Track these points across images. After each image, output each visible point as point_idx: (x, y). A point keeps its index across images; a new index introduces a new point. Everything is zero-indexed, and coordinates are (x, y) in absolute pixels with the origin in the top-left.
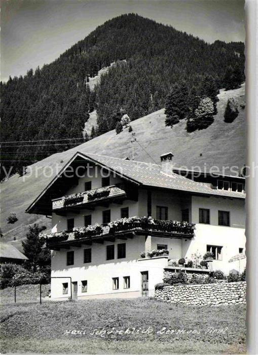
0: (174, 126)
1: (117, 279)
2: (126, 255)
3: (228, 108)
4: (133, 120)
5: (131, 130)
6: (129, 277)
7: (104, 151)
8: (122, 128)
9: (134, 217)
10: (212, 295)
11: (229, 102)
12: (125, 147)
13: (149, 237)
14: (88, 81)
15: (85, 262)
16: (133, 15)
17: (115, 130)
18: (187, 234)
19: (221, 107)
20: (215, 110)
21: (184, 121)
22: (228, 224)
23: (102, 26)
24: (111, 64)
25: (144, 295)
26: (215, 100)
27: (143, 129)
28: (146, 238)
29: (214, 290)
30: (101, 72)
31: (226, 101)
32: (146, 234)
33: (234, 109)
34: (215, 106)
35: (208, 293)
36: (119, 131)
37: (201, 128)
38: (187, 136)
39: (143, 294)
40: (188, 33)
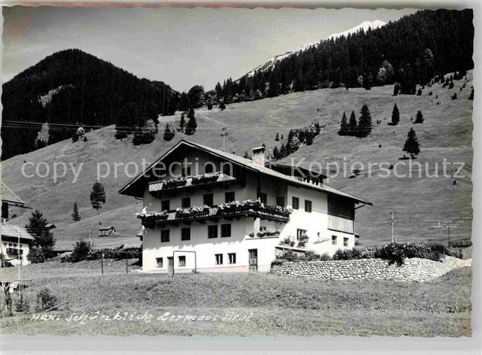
0: (123, 139)
1: (221, 255)
2: (232, 234)
3: (167, 130)
4: (86, 132)
5: (85, 140)
6: (234, 255)
7: (63, 155)
8: (78, 138)
9: (249, 201)
10: (336, 270)
11: (168, 125)
12: (81, 153)
13: (258, 219)
14: (40, 99)
15: (183, 239)
16: (78, 50)
17: (71, 139)
18: (284, 219)
19: (162, 129)
20: (157, 130)
21: (132, 136)
22: (310, 211)
23: (51, 56)
24: (60, 87)
25: (252, 270)
26: (157, 122)
27: (96, 140)
28: (255, 220)
29: (338, 266)
30: (51, 92)
31: (165, 124)
32: (255, 216)
33: (171, 131)
34: (156, 127)
35: (331, 268)
36: (75, 140)
37: (145, 143)
38: (135, 148)
39: (250, 269)
40: (124, 69)
